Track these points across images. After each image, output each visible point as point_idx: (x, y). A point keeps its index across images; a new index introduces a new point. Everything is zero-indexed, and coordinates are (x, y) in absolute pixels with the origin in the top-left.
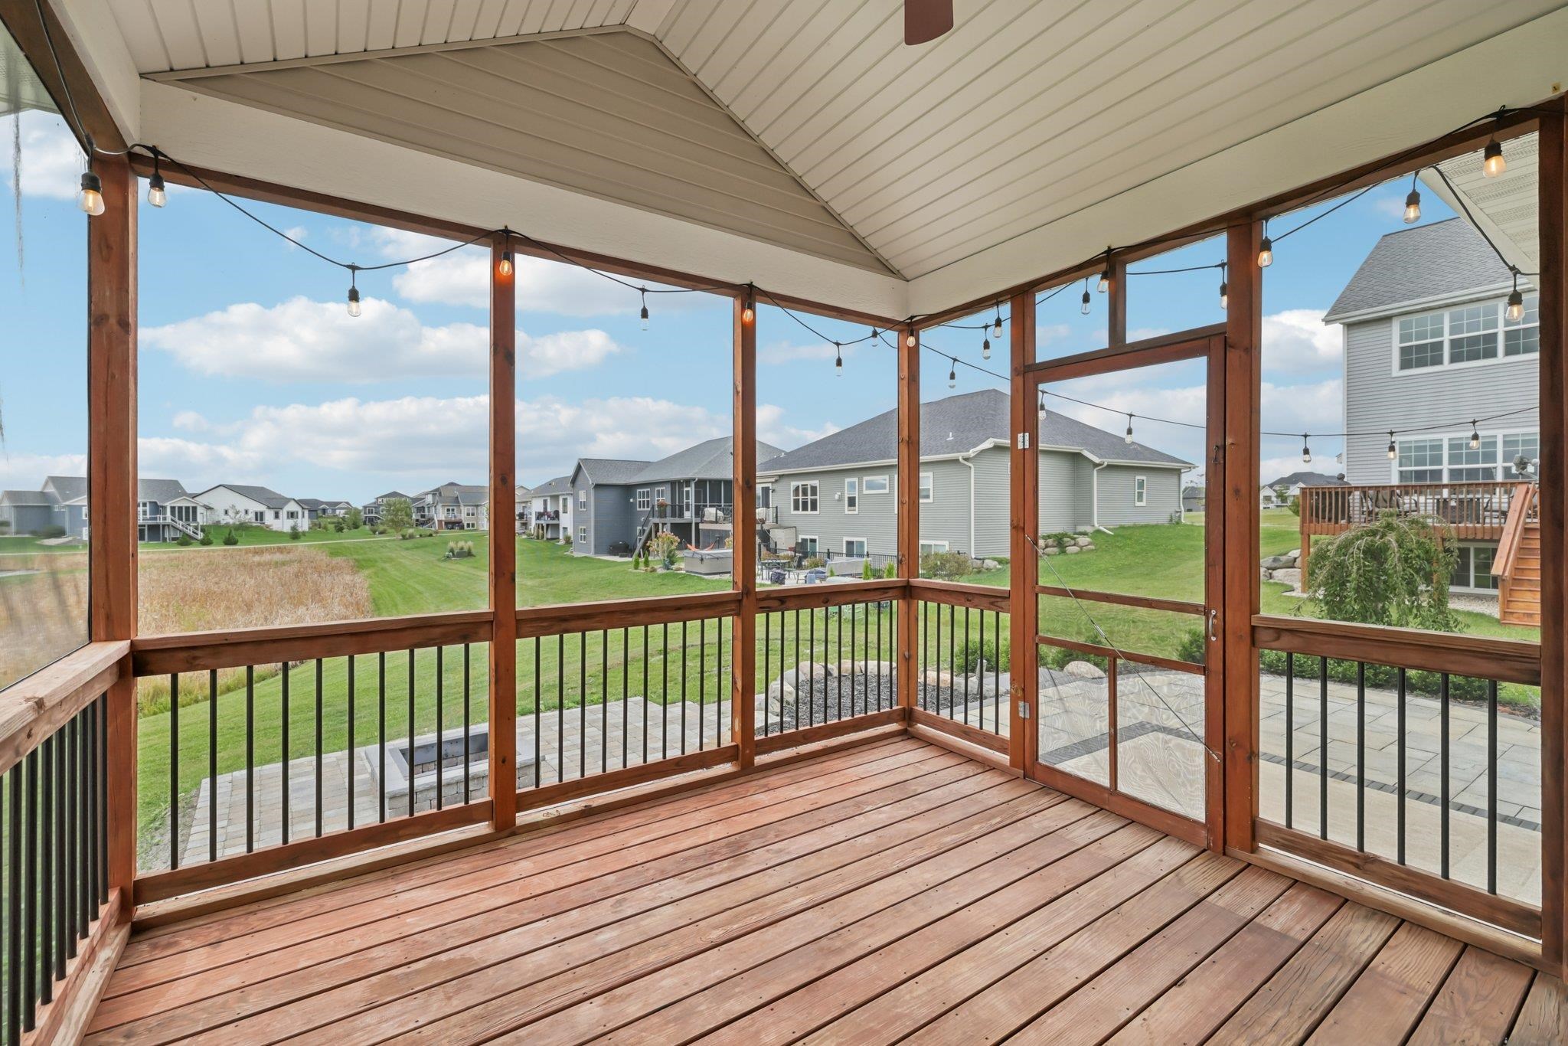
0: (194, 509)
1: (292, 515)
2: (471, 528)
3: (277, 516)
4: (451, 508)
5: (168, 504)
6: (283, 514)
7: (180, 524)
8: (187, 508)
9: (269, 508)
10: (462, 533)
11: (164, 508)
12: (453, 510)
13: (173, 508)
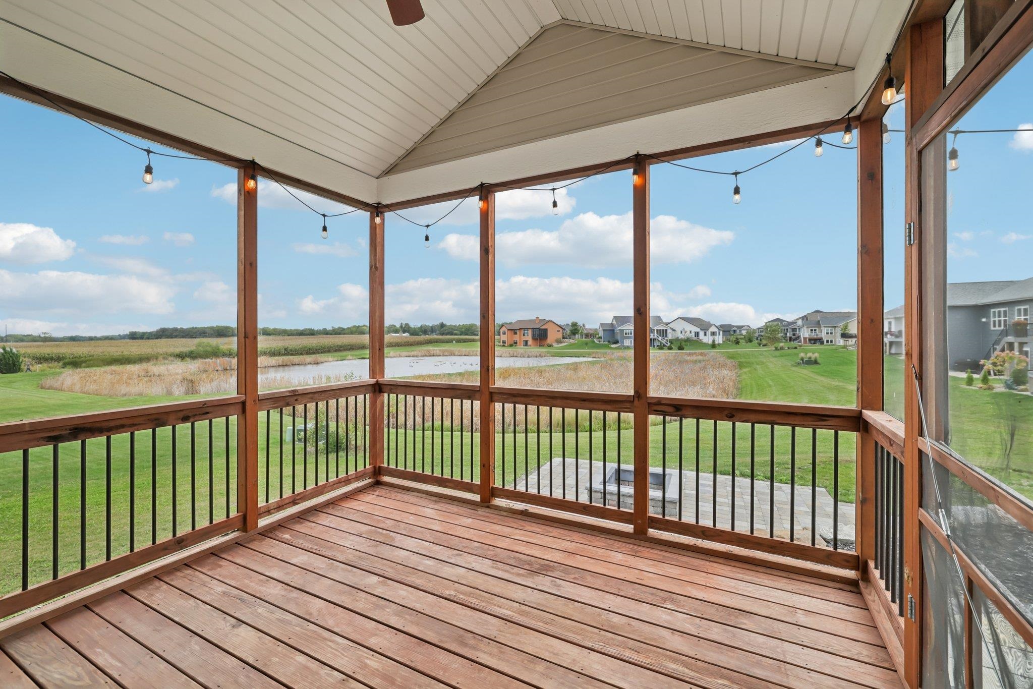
0: (666, 330)
1: (713, 334)
2: (829, 343)
3: (705, 335)
4: (813, 329)
5: (656, 328)
6: (709, 333)
7: (660, 338)
8: (663, 330)
9: (701, 330)
10: (822, 347)
11: (654, 330)
12: (815, 330)
13: (657, 330)
